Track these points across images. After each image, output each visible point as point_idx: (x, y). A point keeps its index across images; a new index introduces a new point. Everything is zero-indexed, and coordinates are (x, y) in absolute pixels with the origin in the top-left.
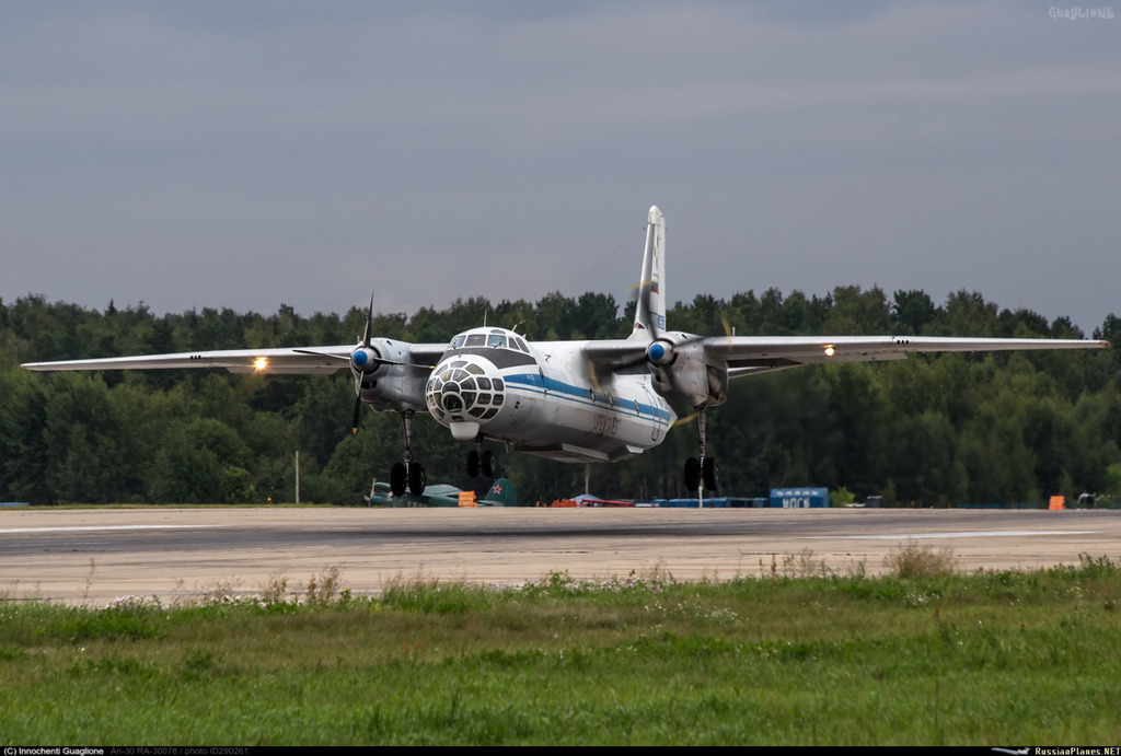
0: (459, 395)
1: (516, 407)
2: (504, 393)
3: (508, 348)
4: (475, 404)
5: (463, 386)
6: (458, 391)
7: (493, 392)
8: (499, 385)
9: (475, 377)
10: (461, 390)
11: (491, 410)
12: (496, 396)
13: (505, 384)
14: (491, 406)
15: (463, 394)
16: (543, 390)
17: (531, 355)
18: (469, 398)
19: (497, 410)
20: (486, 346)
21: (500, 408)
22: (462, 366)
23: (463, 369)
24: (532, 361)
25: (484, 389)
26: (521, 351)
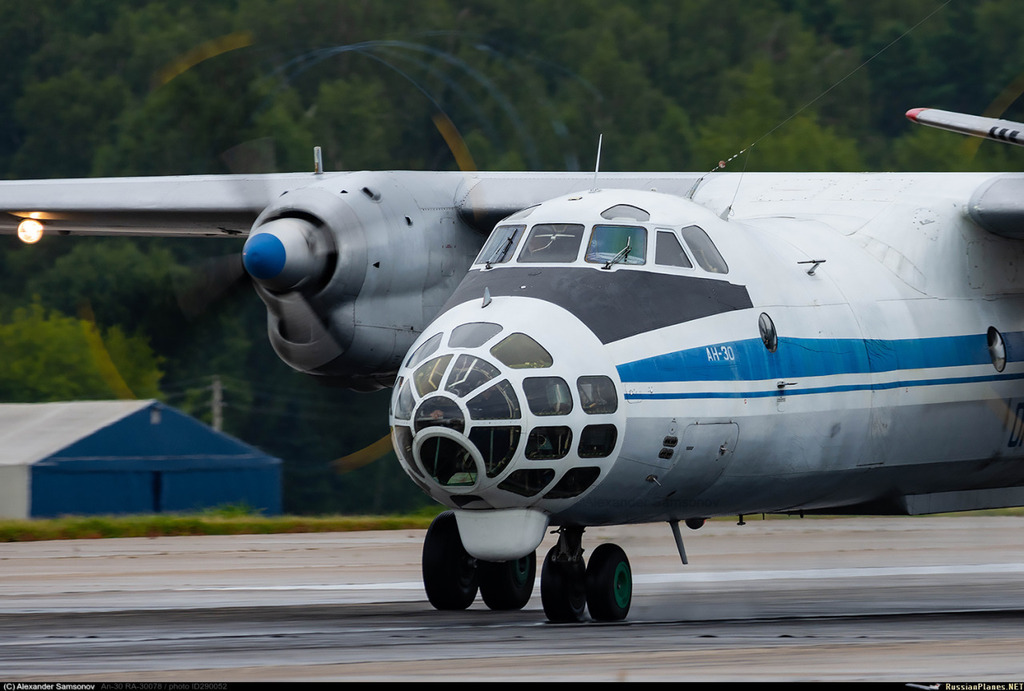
0: (463, 438)
1: (666, 454)
2: (618, 419)
3: (651, 266)
4: (519, 461)
5: (479, 407)
6: (460, 427)
7: (578, 420)
8: (600, 395)
9: (516, 377)
10: (470, 423)
11: (573, 472)
12: (589, 431)
13: (622, 388)
14: (572, 460)
15: (477, 435)
16: (771, 385)
17: (732, 278)
18: (498, 444)
19: (596, 471)
20: (580, 263)
21: (606, 464)
22: (477, 343)
23: (484, 352)
24: (735, 298)
25: (550, 411)
26: (697, 272)
